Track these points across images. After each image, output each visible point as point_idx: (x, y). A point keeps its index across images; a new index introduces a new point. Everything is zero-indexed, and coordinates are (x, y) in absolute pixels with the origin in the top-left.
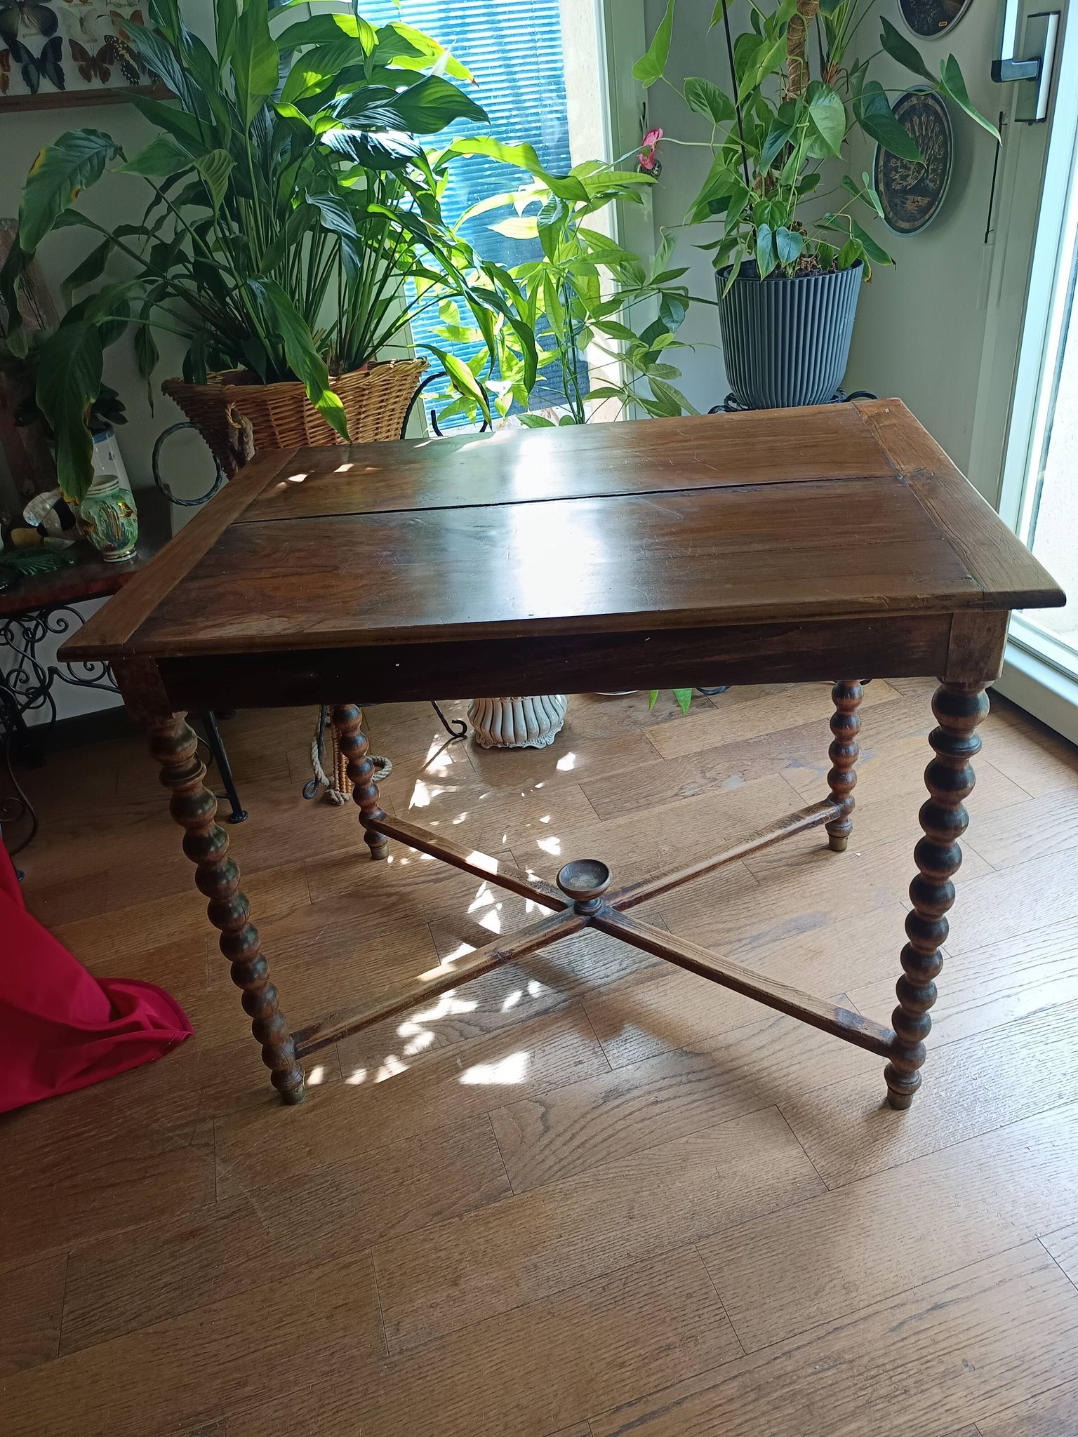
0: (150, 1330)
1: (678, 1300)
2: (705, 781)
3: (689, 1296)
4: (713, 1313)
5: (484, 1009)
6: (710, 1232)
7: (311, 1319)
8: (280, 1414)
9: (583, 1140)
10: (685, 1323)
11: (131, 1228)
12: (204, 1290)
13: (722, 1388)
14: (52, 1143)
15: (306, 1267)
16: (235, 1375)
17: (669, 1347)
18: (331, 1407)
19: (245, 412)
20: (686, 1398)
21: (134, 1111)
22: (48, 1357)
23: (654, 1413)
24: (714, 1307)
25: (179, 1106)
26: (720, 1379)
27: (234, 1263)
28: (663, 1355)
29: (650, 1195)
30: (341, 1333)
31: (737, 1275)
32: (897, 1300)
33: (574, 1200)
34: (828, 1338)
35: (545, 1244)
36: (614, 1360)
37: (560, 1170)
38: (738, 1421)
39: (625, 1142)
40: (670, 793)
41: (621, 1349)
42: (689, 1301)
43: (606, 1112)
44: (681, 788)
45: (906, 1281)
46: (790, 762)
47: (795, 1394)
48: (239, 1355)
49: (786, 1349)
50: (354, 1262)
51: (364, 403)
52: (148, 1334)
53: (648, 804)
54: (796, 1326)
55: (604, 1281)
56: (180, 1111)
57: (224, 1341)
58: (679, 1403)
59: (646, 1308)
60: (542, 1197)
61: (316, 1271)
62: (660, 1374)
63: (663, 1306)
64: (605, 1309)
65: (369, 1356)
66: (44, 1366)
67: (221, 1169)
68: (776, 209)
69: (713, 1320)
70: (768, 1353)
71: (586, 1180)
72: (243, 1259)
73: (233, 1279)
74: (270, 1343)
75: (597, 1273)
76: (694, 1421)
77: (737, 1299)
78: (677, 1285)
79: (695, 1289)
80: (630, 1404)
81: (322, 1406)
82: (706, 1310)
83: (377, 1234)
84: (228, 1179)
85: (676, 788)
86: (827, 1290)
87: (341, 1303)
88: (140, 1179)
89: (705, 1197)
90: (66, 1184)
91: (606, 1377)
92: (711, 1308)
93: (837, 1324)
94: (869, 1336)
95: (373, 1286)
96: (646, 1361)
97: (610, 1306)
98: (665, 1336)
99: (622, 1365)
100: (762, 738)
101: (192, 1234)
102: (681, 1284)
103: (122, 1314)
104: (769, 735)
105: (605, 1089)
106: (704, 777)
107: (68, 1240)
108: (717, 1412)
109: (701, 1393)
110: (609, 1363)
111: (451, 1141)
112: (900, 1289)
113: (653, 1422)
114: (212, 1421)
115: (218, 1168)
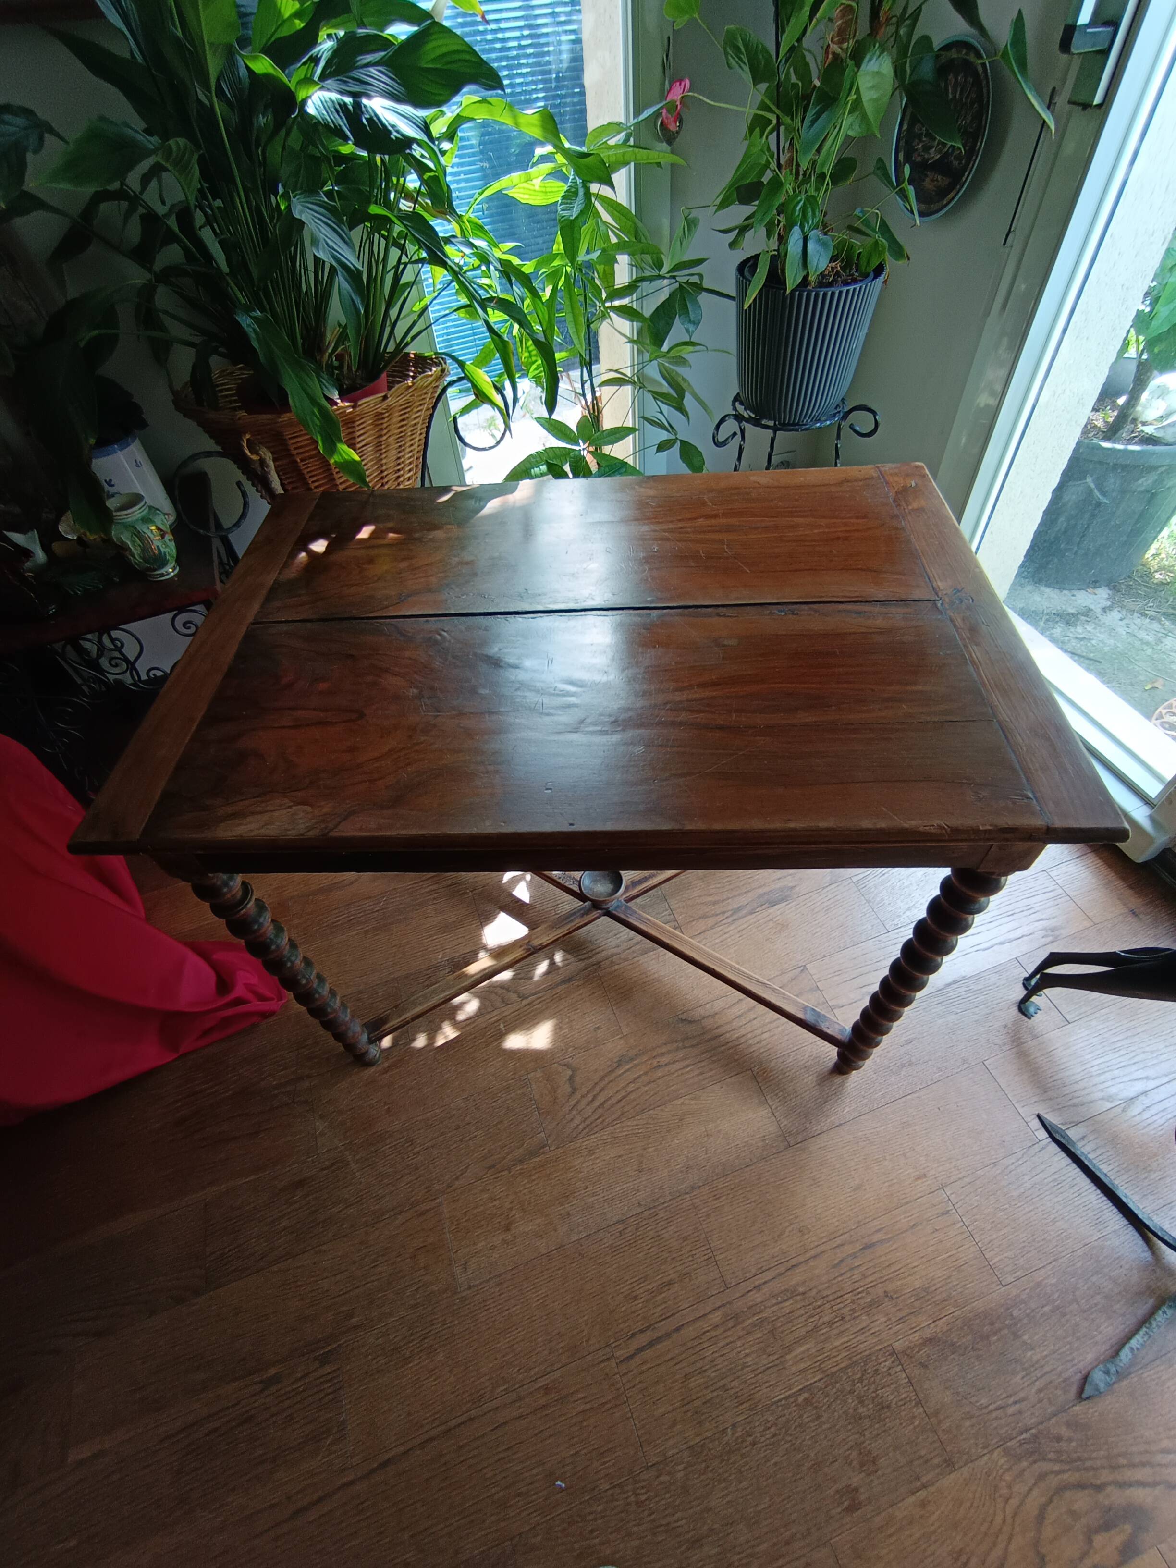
1: (677, 1243)
3: (685, 1239)
4: (703, 1253)
5: (519, 978)
6: (701, 1184)
9: (602, 1100)
10: (682, 1262)
12: (315, 1233)
13: (710, 1316)
15: (392, 1213)
17: (670, 1283)
20: (683, 1325)
22: (198, 1293)
23: (660, 1337)
24: (703, 1248)
25: (281, 1065)
26: (708, 1309)
27: (336, 1210)
28: (665, 1289)
29: (655, 1150)
30: (422, 1272)
31: (720, 1219)
32: (838, 1241)
33: (597, 1155)
34: (787, 1274)
35: (575, 1194)
36: (629, 1294)
37: (585, 1128)
38: (721, 1344)
39: (635, 1101)
41: (635, 1284)
42: (685, 1243)
43: (619, 1074)
45: (845, 1225)
47: (762, 1321)
48: (346, 1290)
49: (757, 1283)
50: (430, 1210)
54: (764, 1264)
55: (621, 1227)
56: (282, 1070)
58: (678, 1329)
59: (653, 1249)
60: (571, 1152)
61: (400, 1217)
62: (664, 1306)
63: (665, 1248)
64: (622, 1250)
65: (445, 1292)
66: (195, 1301)
67: (320, 1125)
69: (703, 1259)
70: (743, 1287)
71: (605, 1137)
72: (342, 1206)
73: (336, 1224)
75: (615, 1219)
76: (690, 1345)
77: (720, 1241)
78: (676, 1230)
79: (689, 1233)
80: (642, 1331)
82: (697, 1251)
83: (445, 1185)
84: (325, 1134)
86: (788, 1232)
88: (256, 1132)
89: (696, 1151)
91: (624, 1308)
92: (701, 1249)
93: (793, 1262)
94: (817, 1272)
95: (444, 1230)
96: (653, 1294)
97: (627, 1248)
98: (667, 1274)
99: (635, 1298)
101: (301, 1183)
102: (679, 1229)
103: (252, 1255)
105: (618, 1054)
107: (204, 1188)
108: (705, 1338)
109: (694, 1321)
110: (625, 1297)
111: (499, 1102)
112: (841, 1232)
113: (658, 1346)
114: (330, 1348)
115: (317, 1123)
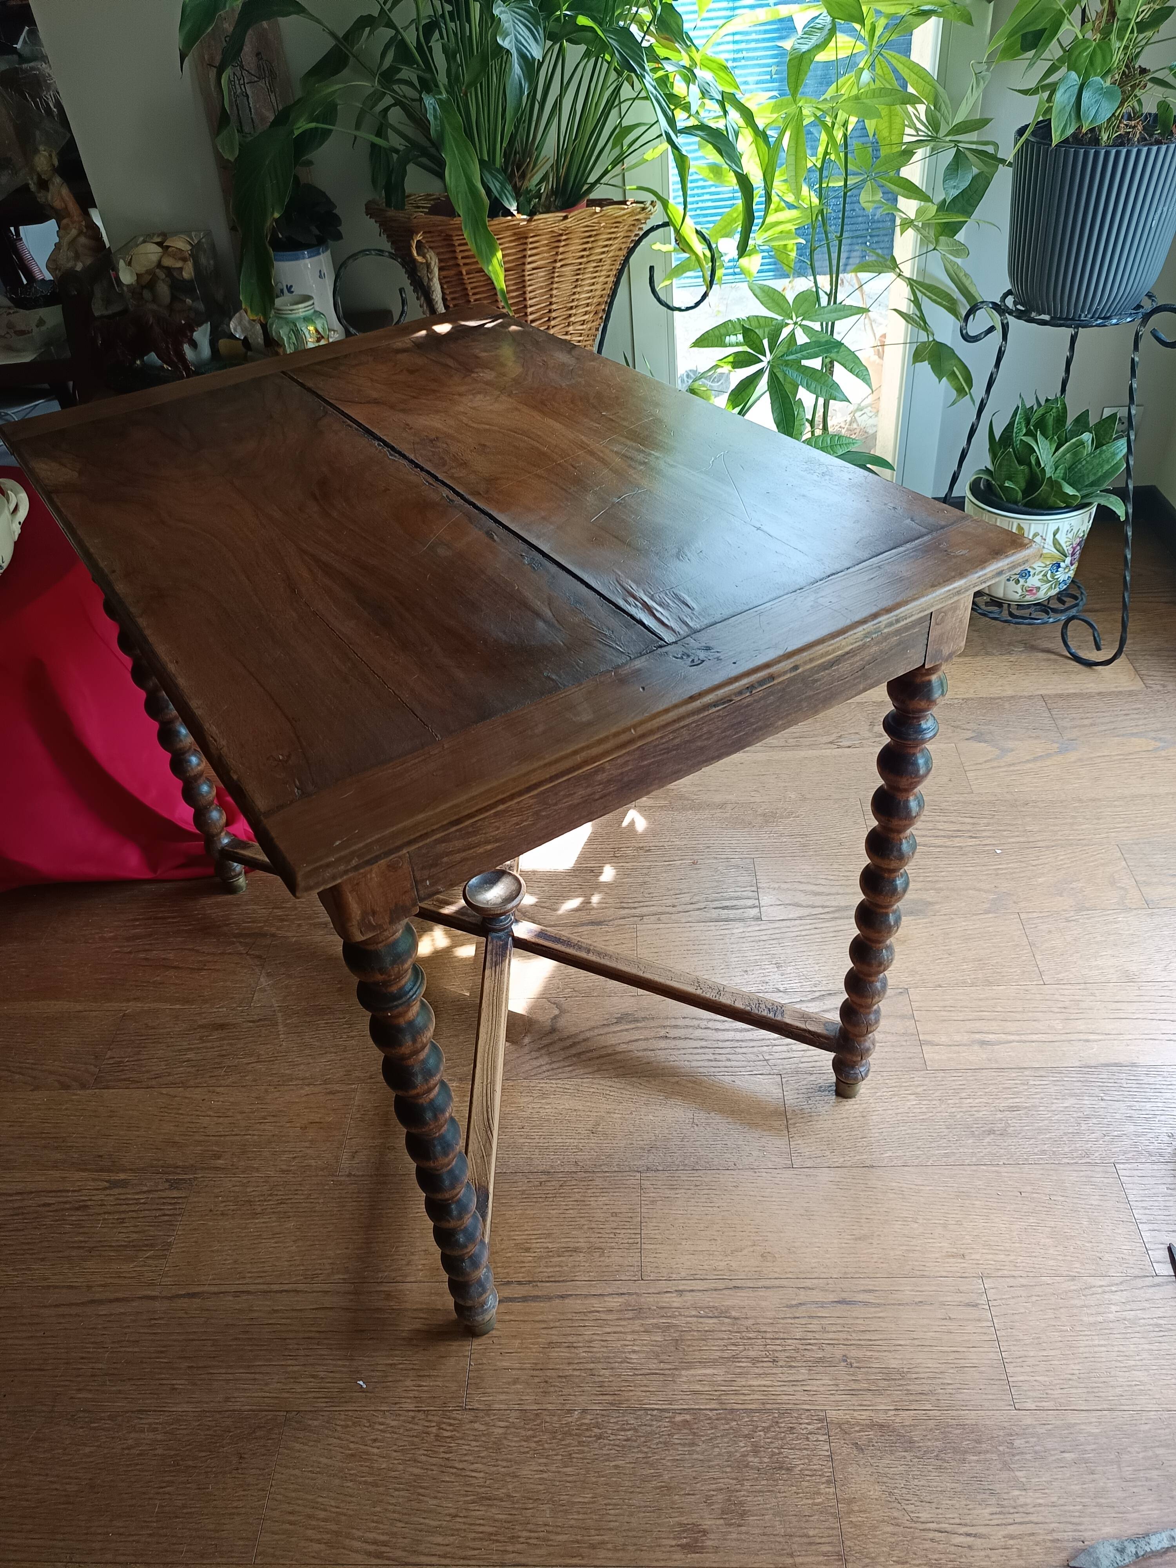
0: (164, 1091)
1: (602, 1215)
2: (868, 734)
3: (614, 1214)
4: (629, 1236)
5: (543, 905)
6: (660, 1168)
7: (288, 1125)
8: (237, 1189)
9: (581, 1050)
10: (600, 1235)
11: (178, 1006)
12: (216, 1074)
13: (606, 1299)
14: (142, 919)
15: (300, 1082)
16: (215, 1148)
17: (576, 1250)
18: (277, 1198)
19: (432, 245)
20: (571, 1295)
21: (213, 911)
22: (83, 1086)
23: (538, 1297)
24: (632, 1231)
25: (250, 918)
26: (610, 1291)
27: (245, 1061)
28: (567, 1254)
29: (620, 1118)
30: (307, 1144)
31: (666, 1211)
32: (808, 1283)
33: (548, 1101)
34: (724, 1292)
35: (507, 1130)
36: (522, 1244)
37: (548, 1071)
38: (608, 1330)
39: (619, 1064)
40: (825, 739)
41: (533, 1237)
42: (613, 1219)
43: (614, 1032)
44: (840, 737)
45: (824, 1270)
46: (973, 735)
47: (669, 1326)
48: (223, 1133)
49: (681, 1288)
50: (341, 1092)
51: (561, 250)
52: (162, 1094)
53: (796, 746)
54: (700, 1272)
55: (544, 1178)
56: (249, 922)
57: (216, 1119)
58: (562, 1297)
59: (571, 1211)
60: (522, 1089)
61: (307, 1088)
62: (557, 1269)
63: (587, 1215)
64: (534, 1200)
65: (322, 1170)
66: (79, 1092)
67: (264, 981)
68: (1099, 52)
69: (626, 1241)
70: (663, 1285)
71: (567, 1087)
72: (253, 1059)
73: (240, 1073)
74: (250, 1132)
75: (541, 1168)
76: (570, 1317)
77: (656, 1232)
78: (608, 1202)
79: (622, 1210)
80: (520, 1283)
81: (271, 1195)
82: (624, 1231)
83: (368, 1074)
84: (266, 991)
85: (835, 735)
86: (745, 1252)
87: (317, 1120)
88: (198, 969)
89: (670, 1136)
90: (142, 955)
91: (510, 1255)
92: (629, 1231)
93: (738, 1283)
94: (764, 1304)
95: (347, 1115)
96: (550, 1254)
97: (541, 1200)
98: (576, 1240)
99: (528, 1250)
100: (956, 701)
101: (222, 1027)
102: (612, 1202)
103: (148, 1072)
104: (966, 700)
105: (623, 1011)
106: (870, 731)
107: (128, 1001)
108: (592, 1316)
109: (586, 1296)
110: (516, 1245)
111: (463, 1016)
112: (816, 1275)
113: (533, 1304)
114: (185, 1177)
115: (262, 980)
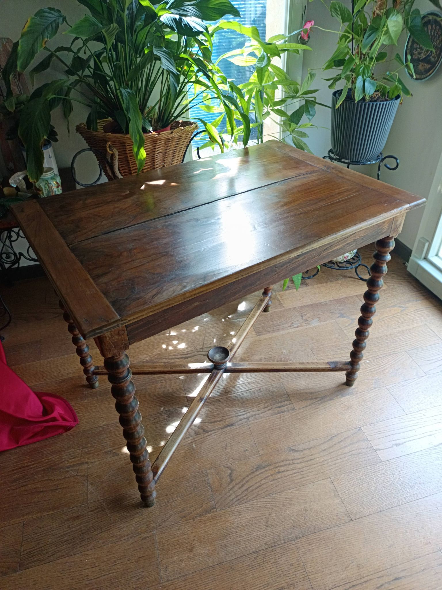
0: (59, 561)
1: (287, 567)
2: (302, 321)
3: (291, 565)
6: (301, 536)
7: (129, 562)
9: (247, 488)
10: (289, 577)
11: (51, 512)
12: (83, 544)
15: (126, 537)
22: (14, 571)
25: (73, 456)
29: (276, 516)
30: (141, 570)
31: (312, 556)
32: (380, 574)
33: (243, 515)
35: (230, 536)
37: (237, 501)
39: (265, 490)
40: (287, 325)
42: (291, 567)
43: (257, 475)
44: (293, 323)
45: (384, 566)
46: (340, 315)
48: (97, 576)
50: (148, 537)
52: (58, 563)
53: (277, 329)
55: (255, 555)
56: (72, 459)
57: (91, 569)
59: (273, 569)
60: (229, 513)
61: (131, 540)
63: (280, 569)
64: (255, 568)
65: (154, 582)
66: (13, 575)
67: (91, 488)
69: (301, 577)
71: (248, 506)
72: (99, 531)
73: (95, 540)
74: (111, 572)
75: (252, 551)
77: (312, 568)
78: (286, 560)
79: (294, 562)
82: (298, 572)
83: (158, 524)
84: (93, 493)
85: (290, 323)
86: (350, 567)
87: (142, 556)
88: (55, 490)
89: (299, 519)
90: (23, 489)
92: (301, 571)
93: (354, 583)
95: (156, 549)
97: (258, 567)
98: (281, 583)
100: (328, 302)
101: (77, 518)
102: (288, 559)
103: (47, 553)
104: (331, 301)
105: (257, 464)
106: (302, 319)
107: (24, 516)
111: (190, 483)
112: (381, 570)
115: (89, 487)
